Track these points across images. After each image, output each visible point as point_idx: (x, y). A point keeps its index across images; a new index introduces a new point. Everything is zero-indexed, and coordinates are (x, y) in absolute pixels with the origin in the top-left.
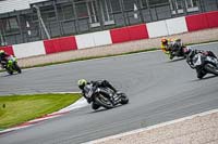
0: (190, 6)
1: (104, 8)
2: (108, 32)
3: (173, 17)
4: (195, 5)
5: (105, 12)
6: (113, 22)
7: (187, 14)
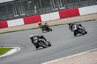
0: (61, 7)
1: (21, 8)
2: (23, 19)
7: (59, 10)
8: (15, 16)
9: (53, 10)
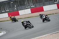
3: (27, 9)
4: (33, 5)
5: (6, 7)
6: (9, 10)
7: (31, 8)
8: (3, 11)
9: (27, 7)
